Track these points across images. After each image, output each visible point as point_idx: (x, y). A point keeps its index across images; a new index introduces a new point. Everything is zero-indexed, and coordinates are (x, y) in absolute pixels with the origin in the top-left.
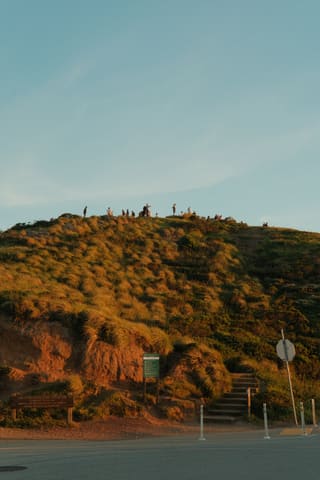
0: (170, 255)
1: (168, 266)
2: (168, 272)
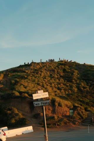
0: (62, 74)
1: (62, 78)
2: (63, 80)
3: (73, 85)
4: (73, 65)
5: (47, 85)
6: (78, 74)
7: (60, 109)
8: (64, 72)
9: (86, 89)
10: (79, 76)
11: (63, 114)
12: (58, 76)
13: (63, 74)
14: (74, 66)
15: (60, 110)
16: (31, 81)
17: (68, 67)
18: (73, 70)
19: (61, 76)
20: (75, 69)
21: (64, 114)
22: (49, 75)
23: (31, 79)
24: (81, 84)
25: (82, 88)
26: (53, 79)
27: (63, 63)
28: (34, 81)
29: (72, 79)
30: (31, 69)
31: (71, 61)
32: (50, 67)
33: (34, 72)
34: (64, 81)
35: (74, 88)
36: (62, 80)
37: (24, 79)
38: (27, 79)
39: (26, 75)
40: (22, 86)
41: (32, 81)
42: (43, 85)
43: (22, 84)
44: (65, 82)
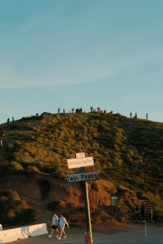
0: (96, 135)
1: (96, 141)
3: (116, 153)
4: (115, 119)
5: (71, 153)
6: (124, 136)
7: (95, 195)
8: (99, 131)
9: (138, 160)
10: (125, 137)
11: (99, 202)
12: (89, 138)
13: (98, 134)
14: (116, 121)
15: (95, 197)
17: (107, 123)
19: (94, 138)
20: (119, 127)
21: (101, 204)
22: (74, 135)
23: (41, 142)
24: (129, 152)
25: (131, 160)
26: (80, 143)
28: (48, 145)
29: (114, 144)
30: (42, 125)
34: (100, 147)
35: (117, 159)
36: (96, 145)
37: (31, 142)
38: (35, 142)
39: (33, 135)
40: (27, 154)
41: (44, 144)
42: (63, 152)
43: (27, 151)
44: (102, 149)
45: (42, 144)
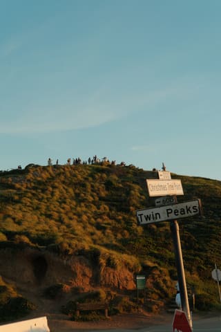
1: (103, 202)
2: (106, 206)
3: (133, 218)
4: (128, 173)
5: (71, 219)
6: (141, 194)
7: (112, 274)
8: (107, 189)
13: (107, 193)
14: (130, 175)
15: (112, 277)
16: (30, 208)
17: (117, 178)
18: (128, 183)
19: (101, 199)
20: (133, 182)
22: (73, 195)
23: (28, 204)
26: (83, 204)
27: (104, 167)
28: (38, 208)
30: (29, 181)
31: (122, 164)
32: (75, 176)
33: (35, 188)
34: (111, 210)
35: (134, 226)
36: (104, 207)
37: (13, 205)
38: (20, 205)
39: (16, 194)
40: (9, 219)
41: (33, 208)
42: (60, 217)
43: (9, 216)
44: (113, 212)
45: (29, 206)
